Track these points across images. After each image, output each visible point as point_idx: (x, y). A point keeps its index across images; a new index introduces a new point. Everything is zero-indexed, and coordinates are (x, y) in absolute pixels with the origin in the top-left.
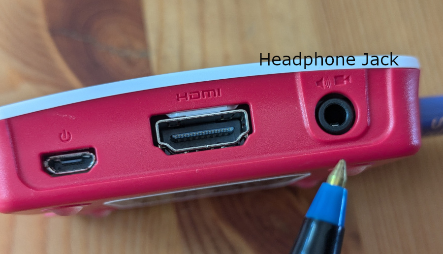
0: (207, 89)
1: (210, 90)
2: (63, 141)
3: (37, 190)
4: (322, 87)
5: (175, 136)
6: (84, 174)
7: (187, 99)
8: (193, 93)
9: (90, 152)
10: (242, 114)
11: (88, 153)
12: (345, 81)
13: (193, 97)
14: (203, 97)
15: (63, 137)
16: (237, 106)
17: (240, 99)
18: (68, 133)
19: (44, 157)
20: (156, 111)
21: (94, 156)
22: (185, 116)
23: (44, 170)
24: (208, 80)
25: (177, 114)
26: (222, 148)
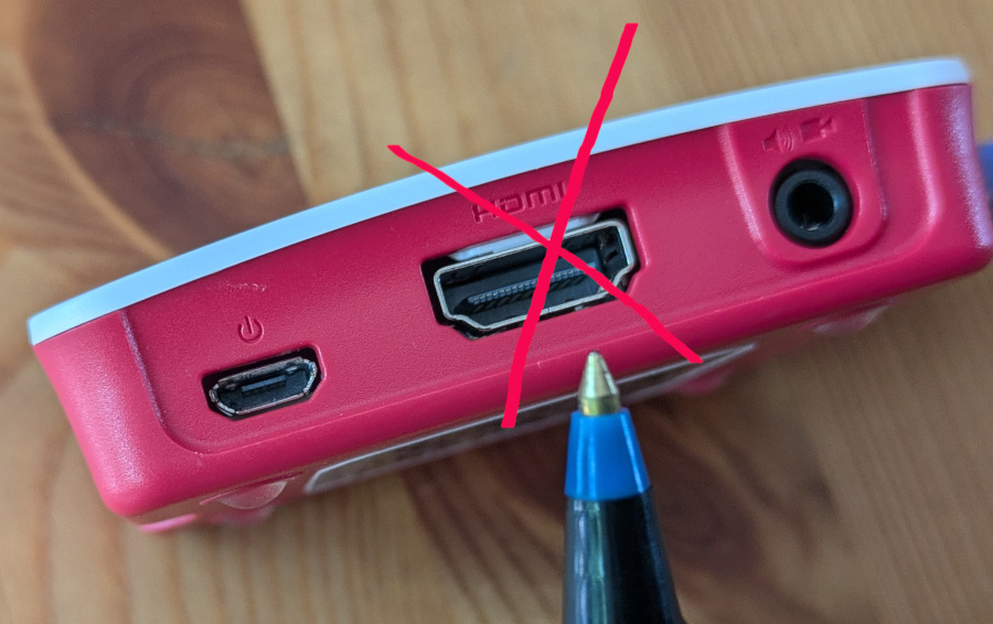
0: (536, 187)
1: (542, 189)
2: (245, 341)
3: (208, 452)
4: (777, 148)
5: (474, 300)
6: (299, 405)
8: (507, 198)
9: (304, 358)
10: (614, 229)
11: (299, 360)
12: (823, 131)
13: (507, 208)
14: (529, 204)
15: (246, 334)
16: (596, 217)
17: (606, 199)
18: (255, 322)
19: (209, 380)
20: (431, 249)
21: (313, 365)
22: (491, 253)
23: (213, 407)
24: (537, 168)
25: (472, 252)
26: (577, 309)
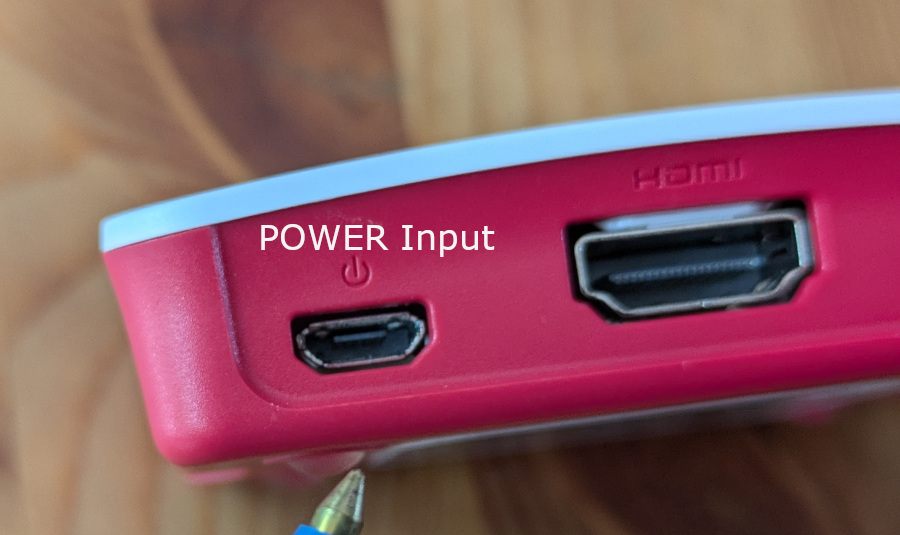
0: (710, 160)
1: (716, 164)
2: (349, 284)
3: (285, 406)
5: (618, 278)
6: (399, 369)
7: (658, 184)
8: (676, 167)
10: (789, 222)
11: (405, 316)
13: (672, 178)
14: (699, 178)
15: (350, 276)
16: (770, 204)
18: (364, 264)
19: (299, 322)
20: (579, 213)
21: (420, 324)
23: (298, 354)
